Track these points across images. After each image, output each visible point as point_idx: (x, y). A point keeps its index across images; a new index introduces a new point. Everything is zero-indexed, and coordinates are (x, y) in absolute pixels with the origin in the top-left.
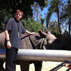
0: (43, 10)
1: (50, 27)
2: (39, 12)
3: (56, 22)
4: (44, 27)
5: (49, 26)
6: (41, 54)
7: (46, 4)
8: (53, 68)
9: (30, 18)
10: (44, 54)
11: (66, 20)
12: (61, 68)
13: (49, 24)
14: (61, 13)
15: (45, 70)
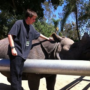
0: (56, 9)
1: (66, 31)
2: (52, 11)
3: (73, 25)
4: (58, 31)
5: (64, 30)
6: (54, 65)
7: (61, 1)
8: (69, 83)
9: (40, 19)
10: (58, 66)
11: (87, 22)
12: (79, 83)
13: (64, 27)
14: (80, 13)
15: (59, 85)
